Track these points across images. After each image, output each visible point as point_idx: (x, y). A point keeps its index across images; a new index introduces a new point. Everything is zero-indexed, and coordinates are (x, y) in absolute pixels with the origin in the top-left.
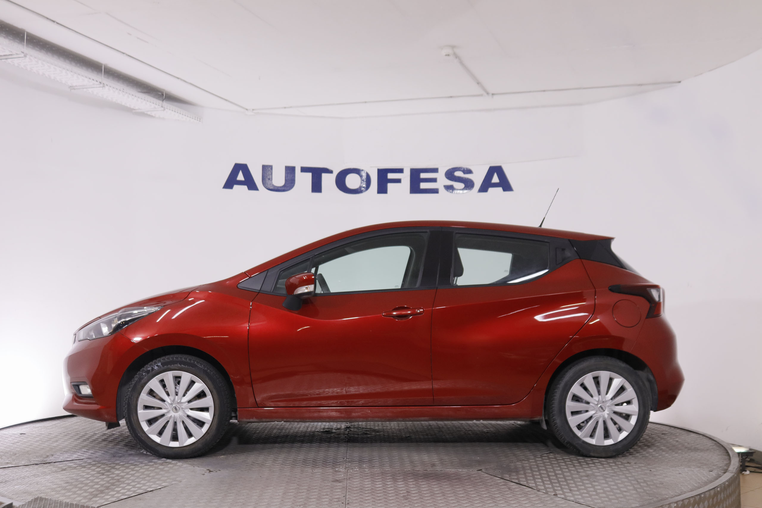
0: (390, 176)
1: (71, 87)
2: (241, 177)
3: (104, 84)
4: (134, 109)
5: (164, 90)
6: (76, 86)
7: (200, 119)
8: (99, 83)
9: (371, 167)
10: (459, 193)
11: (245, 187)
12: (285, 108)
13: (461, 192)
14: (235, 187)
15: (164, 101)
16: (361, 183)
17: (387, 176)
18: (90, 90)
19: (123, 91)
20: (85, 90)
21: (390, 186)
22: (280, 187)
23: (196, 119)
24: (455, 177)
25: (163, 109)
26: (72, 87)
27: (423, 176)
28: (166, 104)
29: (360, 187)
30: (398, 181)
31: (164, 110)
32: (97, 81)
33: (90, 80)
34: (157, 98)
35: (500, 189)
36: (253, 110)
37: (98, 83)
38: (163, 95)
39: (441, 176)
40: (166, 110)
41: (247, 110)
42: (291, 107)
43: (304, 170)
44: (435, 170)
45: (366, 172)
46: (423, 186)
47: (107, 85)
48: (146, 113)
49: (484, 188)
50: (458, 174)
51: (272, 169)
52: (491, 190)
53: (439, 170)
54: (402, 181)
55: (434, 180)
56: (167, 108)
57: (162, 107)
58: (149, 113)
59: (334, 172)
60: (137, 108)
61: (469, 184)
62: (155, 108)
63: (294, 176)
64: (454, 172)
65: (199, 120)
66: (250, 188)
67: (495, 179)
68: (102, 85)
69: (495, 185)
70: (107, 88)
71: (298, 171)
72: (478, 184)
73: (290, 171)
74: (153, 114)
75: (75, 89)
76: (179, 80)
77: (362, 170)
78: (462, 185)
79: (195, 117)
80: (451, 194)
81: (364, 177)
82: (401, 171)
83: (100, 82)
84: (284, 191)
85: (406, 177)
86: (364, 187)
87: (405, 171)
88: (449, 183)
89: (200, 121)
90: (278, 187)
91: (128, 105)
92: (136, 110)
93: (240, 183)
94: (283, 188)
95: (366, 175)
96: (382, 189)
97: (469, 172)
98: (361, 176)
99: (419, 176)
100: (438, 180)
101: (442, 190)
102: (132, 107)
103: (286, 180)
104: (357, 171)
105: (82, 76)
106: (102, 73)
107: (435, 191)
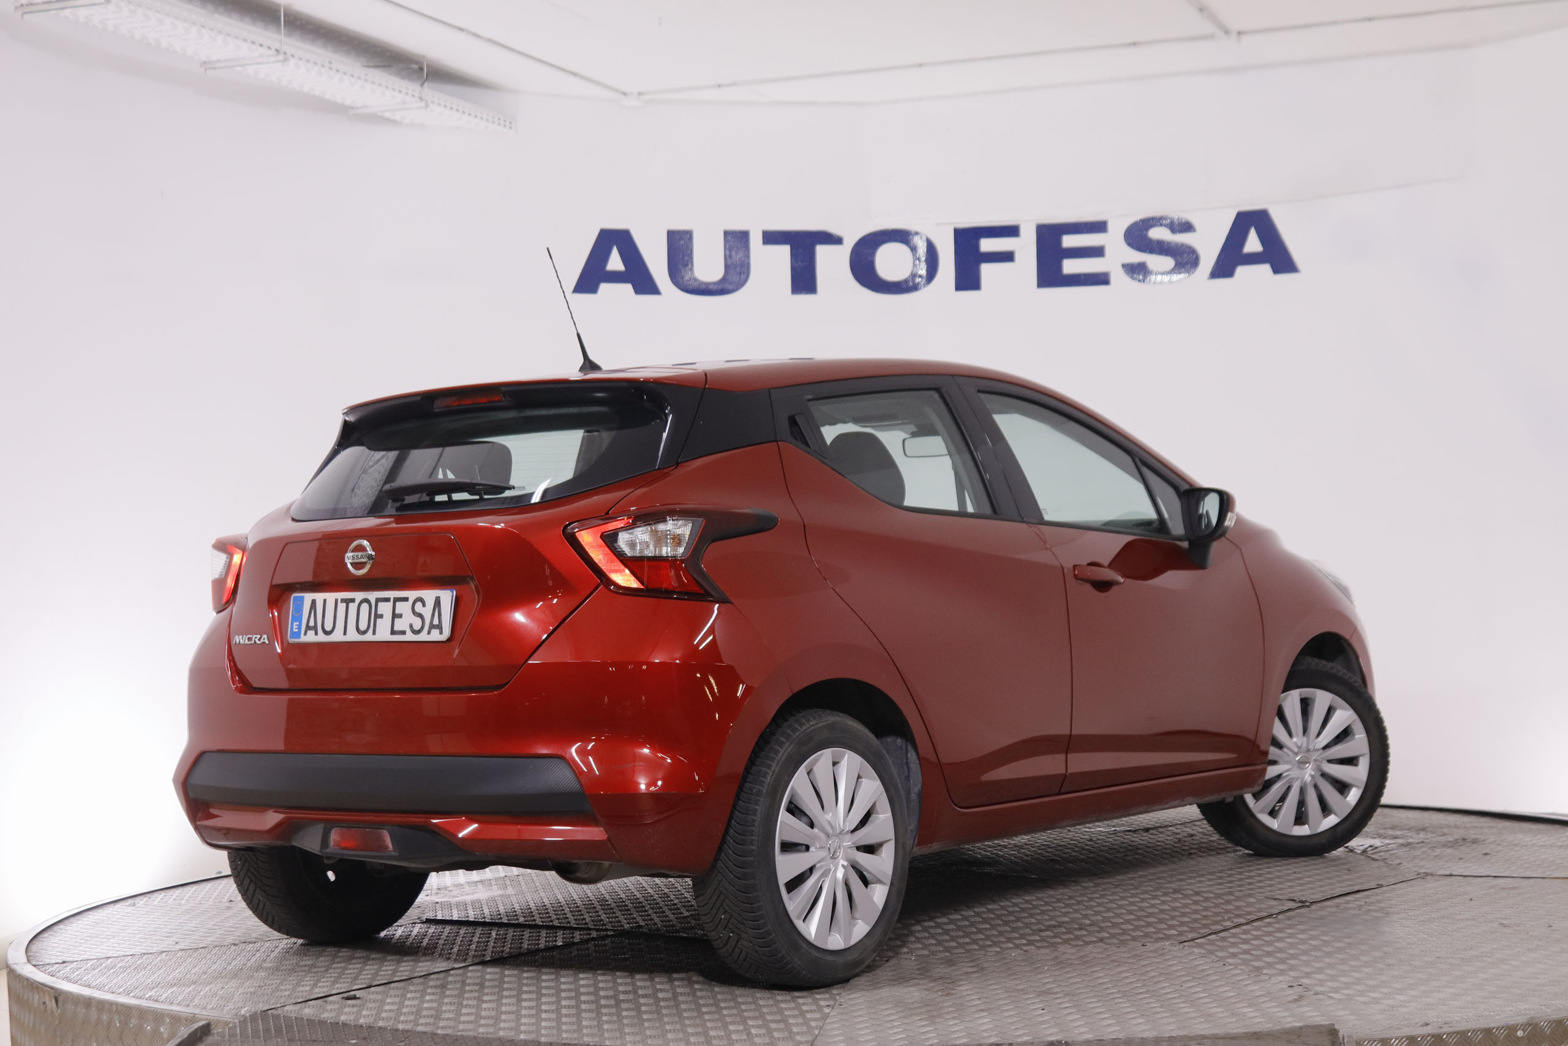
0: (987, 245)
1: (205, 62)
2: (615, 263)
3: (285, 53)
4: (352, 108)
5: (423, 57)
6: (218, 61)
7: (510, 123)
8: (275, 53)
9: (938, 224)
10: (1161, 283)
11: (628, 287)
12: (720, 86)
13: (1166, 278)
14: (604, 287)
15: (426, 84)
16: (914, 265)
17: (977, 246)
18: (251, 70)
19: (330, 68)
20: (238, 69)
21: (987, 270)
22: (714, 283)
23: (502, 122)
24: (1150, 241)
25: (423, 104)
26: (207, 65)
27: (1069, 241)
28: (430, 91)
29: (914, 275)
30: (1007, 257)
31: (427, 106)
32: (269, 48)
33: (254, 47)
34: (403, 78)
35: (1266, 269)
36: (640, 94)
37: (273, 52)
38: (421, 69)
39: (1114, 241)
40: (431, 106)
41: (624, 94)
42: (734, 84)
43: (771, 238)
44: (1099, 227)
45: (924, 238)
46: (1070, 266)
47: (293, 56)
48: (380, 114)
49: (1224, 267)
50: (1157, 233)
51: (691, 238)
52: (1241, 270)
53: (1110, 226)
54: (1017, 257)
55: (1097, 252)
56: (433, 102)
57: (421, 99)
58: (387, 115)
59: (845, 241)
60: (359, 104)
61: (1186, 259)
62: (404, 103)
63: (748, 256)
64: (1147, 230)
65: (507, 124)
66: (639, 290)
67: (1253, 244)
68: (281, 57)
69: (1253, 259)
70: (292, 61)
71: (756, 240)
72: (1209, 256)
73: (737, 241)
74: (397, 116)
75: (214, 68)
76: (465, 33)
77: (917, 234)
78: (1168, 262)
79: (499, 119)
80: (1141, 285)
81: (922, 250)
82: (1012, 231)
83: (277, 51)
84: (722, 292)
85: (1026, 247)
86: (920, 276)
87: (1022, 231)
88: (1136, 257)
89: (510, 128)
90: (709, 284)
91: (339, 99)
92: (357, 108)
93: (615, 277)
94: (720, 287)
95: (925, 244)
96: (967, 280)
97: (1187, 227)
98: (914, 249)
99: (1059, 242)
100: (1107, 251)
101: (1118, 277)
102: (348, 102)
103: (727, 267)
104: (901, 236)
105: (237, 38)
106: (280, 25)
107: (1101, 279)
